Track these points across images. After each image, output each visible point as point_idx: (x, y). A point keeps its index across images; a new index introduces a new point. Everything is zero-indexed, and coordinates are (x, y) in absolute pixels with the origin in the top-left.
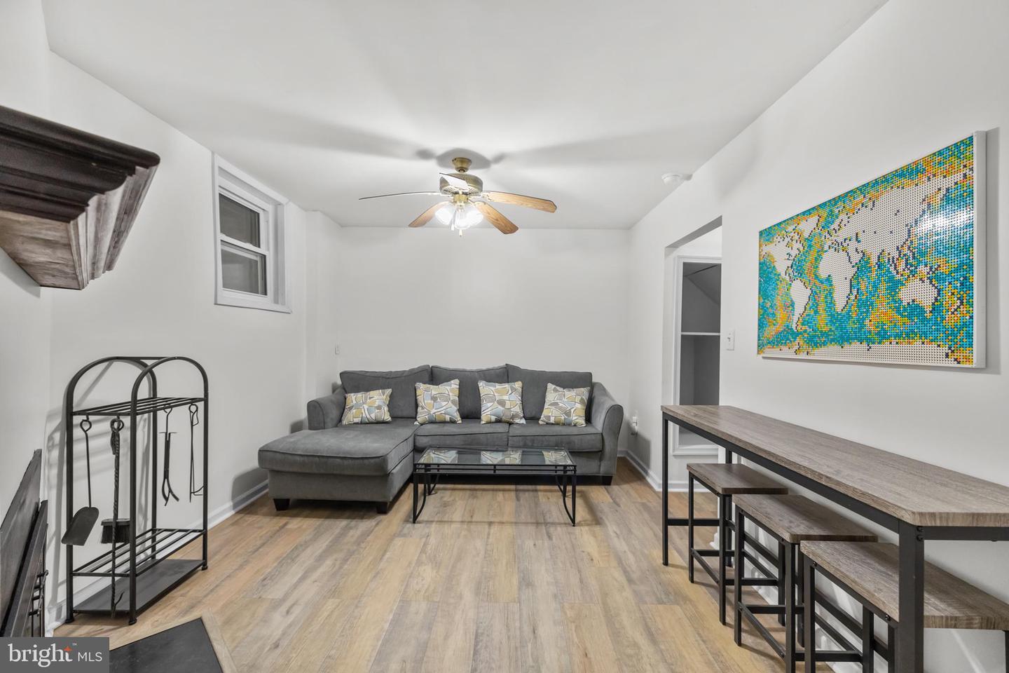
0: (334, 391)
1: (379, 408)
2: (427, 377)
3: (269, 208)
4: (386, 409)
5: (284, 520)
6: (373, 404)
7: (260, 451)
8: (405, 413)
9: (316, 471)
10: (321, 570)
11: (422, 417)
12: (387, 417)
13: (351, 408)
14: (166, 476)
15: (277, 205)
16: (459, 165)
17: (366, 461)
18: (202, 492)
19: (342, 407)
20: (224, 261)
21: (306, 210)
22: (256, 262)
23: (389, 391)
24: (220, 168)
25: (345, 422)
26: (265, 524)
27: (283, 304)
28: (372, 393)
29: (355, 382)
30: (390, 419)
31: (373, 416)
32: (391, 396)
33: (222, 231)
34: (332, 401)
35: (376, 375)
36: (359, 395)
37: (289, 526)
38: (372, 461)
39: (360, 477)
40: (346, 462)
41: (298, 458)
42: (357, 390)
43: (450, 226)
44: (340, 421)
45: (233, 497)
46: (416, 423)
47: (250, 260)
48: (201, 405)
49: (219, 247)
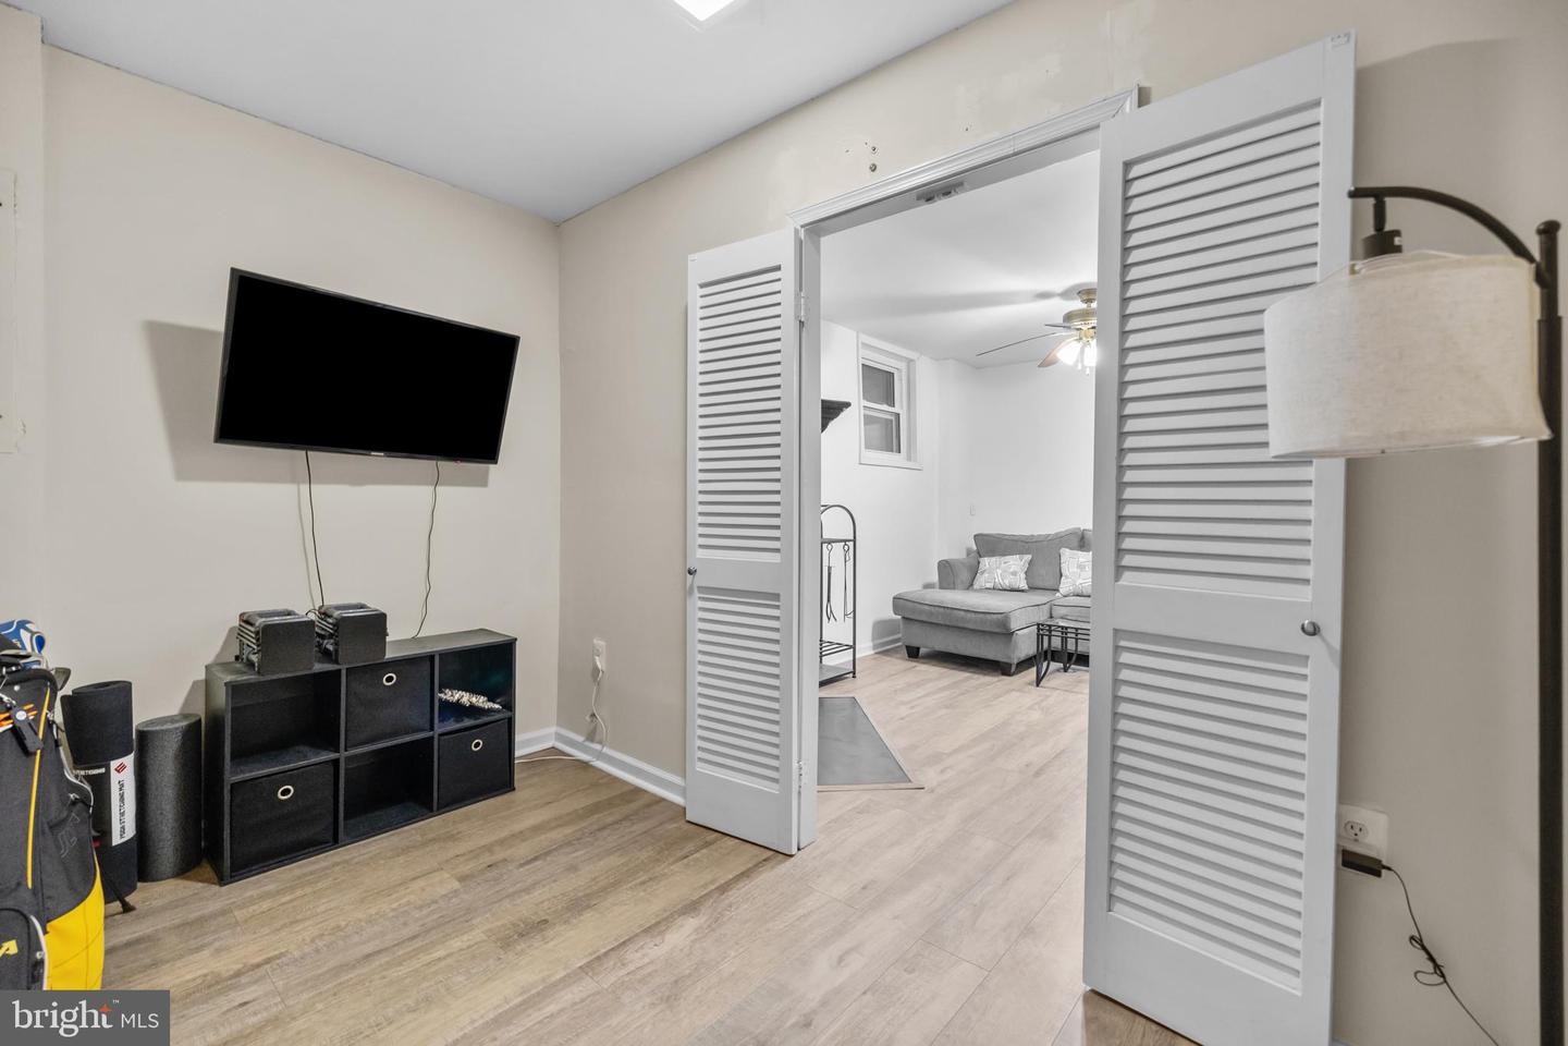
0: (968, 554)
1: (1014, 574)
2: (1075, 542)
3: (902, 366)
4: (1023, 576)
5: (914, 664)
6: (1009, 569)
7: (894, 598)
8: (1047, 585)
9: (941, 622)
10: (942, 695)
11: (1065, 587)
12: (1023, 585)
13: (983, 573)
14: (829, 600)
15: (910, 361)
16: (1085, 297)
17: (988, 616)
18: (852, 615)
19: (974, 571)
20: (865, 424)
21: (937, 360)
22: (891, 421)
23: (1028, 557)
24: (863, 344)
25: (976, 586)
26: (900, 664)
27: (915, 461)
28: (1008, 558)
29: (990, 545)
30: (1026, 587)
31: (1007, 582)
32: (1030, 563)
33: (864, 398)
34: (963, 563)
35: (1015, 538)
36: (994, 559)
37: (918, 668)
38: (995, 616)
39: (984, 632)
40: (969, 615)
41: (926, 608)
42: (992, 553)
43: (1076, 365)
44: (972, 585)
45: (873, 640)
46: (1058, 594)
47: (886, 419)
48: (851, 544)
49: (862, 412)
